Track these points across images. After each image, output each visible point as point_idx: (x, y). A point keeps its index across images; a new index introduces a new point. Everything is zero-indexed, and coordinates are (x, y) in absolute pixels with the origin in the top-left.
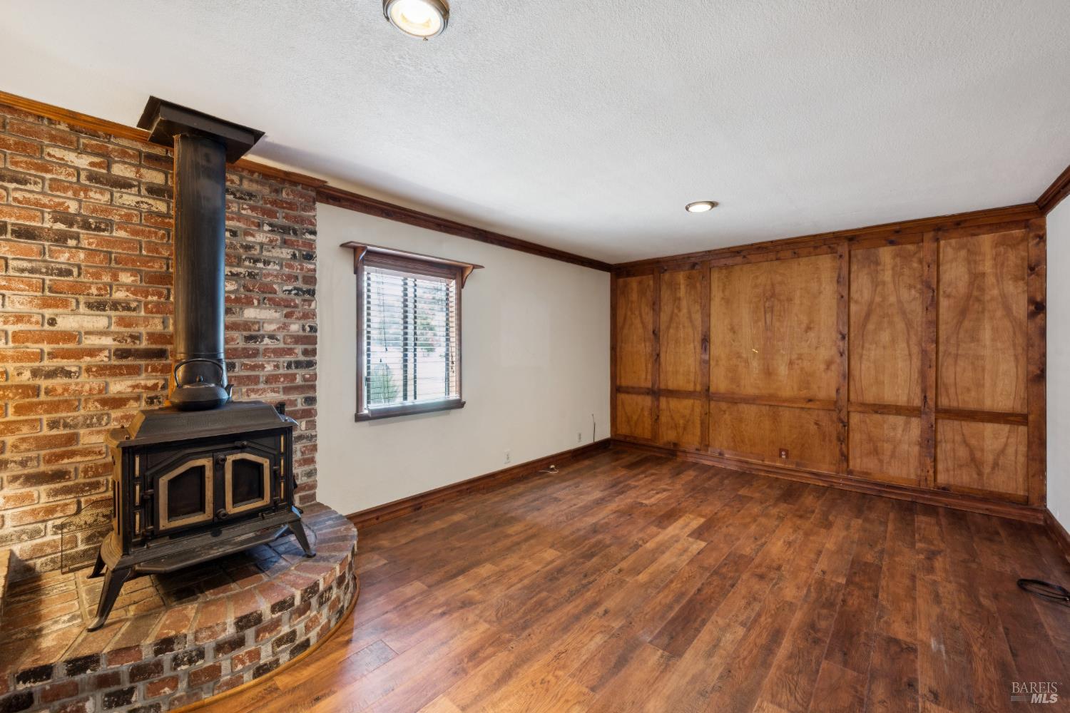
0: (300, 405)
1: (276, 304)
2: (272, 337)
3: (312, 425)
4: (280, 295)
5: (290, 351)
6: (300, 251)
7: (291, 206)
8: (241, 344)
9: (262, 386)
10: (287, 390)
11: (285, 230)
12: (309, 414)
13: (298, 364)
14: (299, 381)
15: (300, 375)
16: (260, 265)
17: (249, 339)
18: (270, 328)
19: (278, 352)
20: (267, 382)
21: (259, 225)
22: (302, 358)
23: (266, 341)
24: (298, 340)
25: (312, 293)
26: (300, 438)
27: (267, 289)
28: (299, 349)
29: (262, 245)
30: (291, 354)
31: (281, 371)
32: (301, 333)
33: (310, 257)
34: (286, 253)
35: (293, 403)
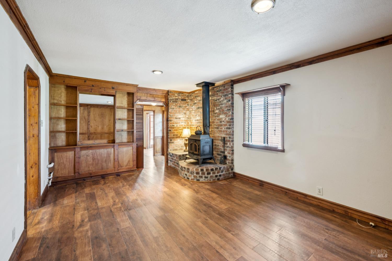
1: (224, 114)
2: (224, 122)
4: (225, 111)
5: (226, 125)
6: (228, 99)
7: (226, 89)
9: (222, 133)
10: (227, 134)
15: (228, 131)
16: (222, 105)
17: (220, 122)
18: (223, 119)
20: (223, 132)
21: (222, 96)
22: (229, 127)
23: (223, 122)
24: (229, 122)
26: (228, 147)
27: (223, 111)
28: (228, 124)
29: (222, 101)
30: (226, 126)
31: (225, 130)
32: (228, 120)
34: (225, 101)
35: (227, 138)
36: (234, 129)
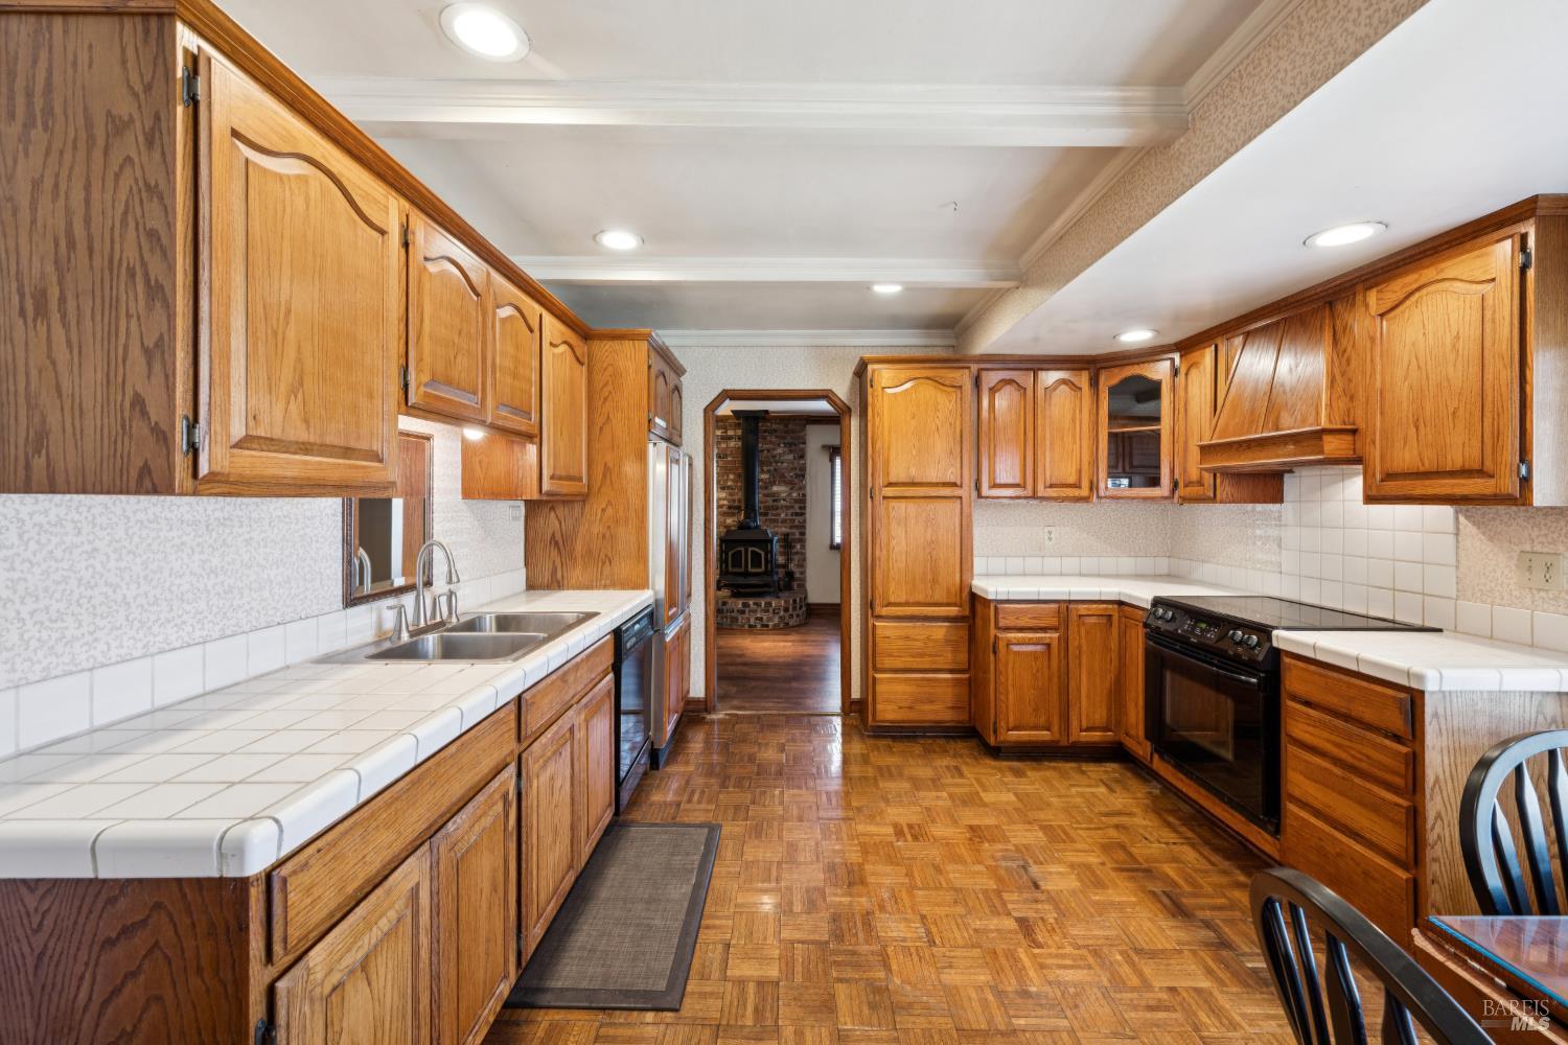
0: (797, 536)
1: (786, 483)
2: (784, 500)
3: (803, 547)
4: (789, 479)
5: (792, 507)
6: (797, 454)
7: (793, 432)
8: (771, 503)
9: (780, 524)
10: (791, 527)
11: (790, 445)
12: (802, 541)
13: (797, 514)
14: (796, 523)
15: (798, 519)
16: (779, 464)
17: (774, 501)
18: (784, 495)
19: (787, 508)
20: (782, 522)
21: (779, 445)
22: (798, 511)
23: (782, 502)
24: (796, 501)
25: (803, 476)
26: (797, 553)
27: (782, 476)
28: (797, 506)
29: (780, 454)
30: (793, 509)
31: (789, 517)
32: (798, 498)
33: (802, 457)
34: (791, 457)
35: (794, 534)
36: (808, 516)
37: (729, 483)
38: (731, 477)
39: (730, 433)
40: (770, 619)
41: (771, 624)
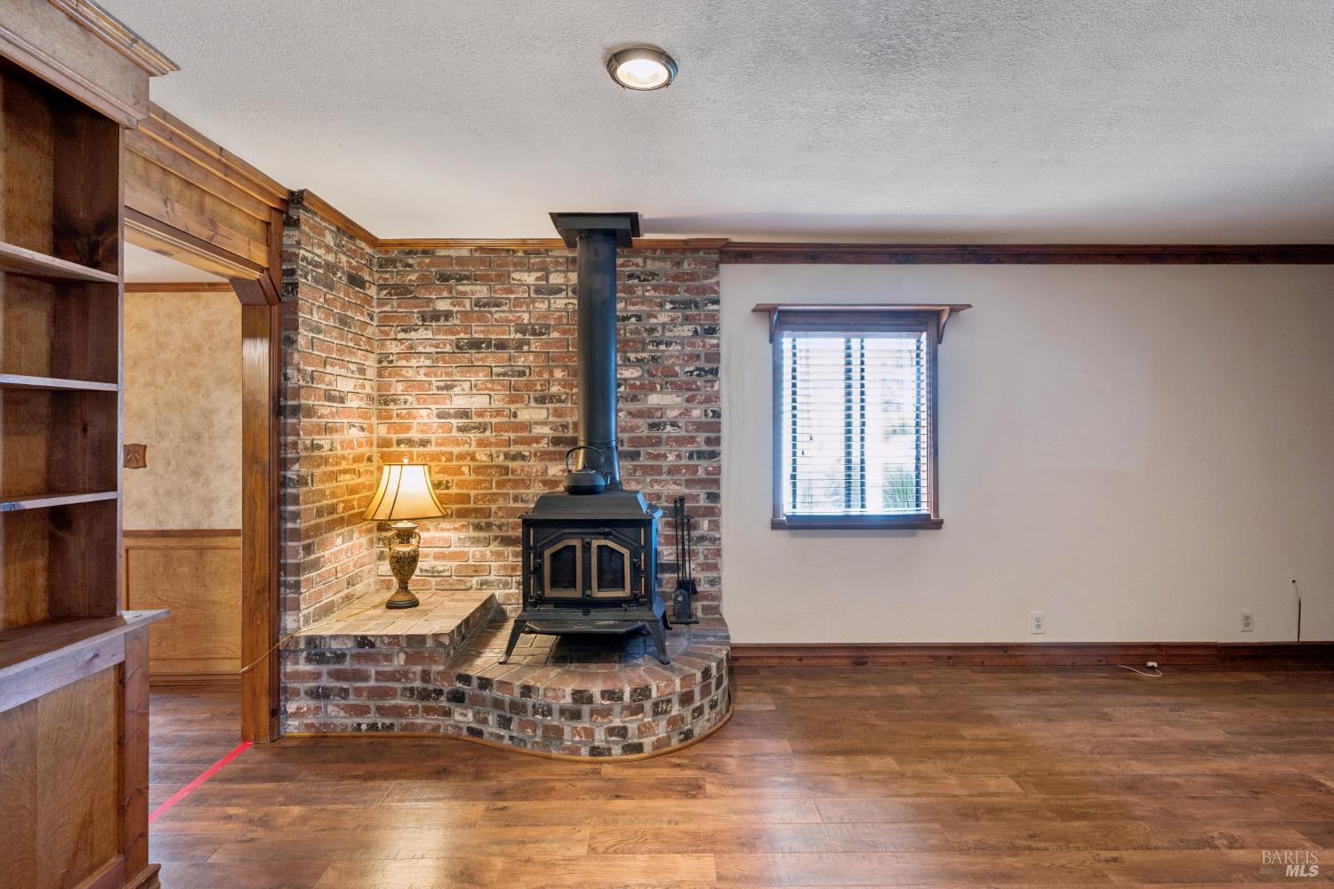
0: (703, 502)
1: (678, 388)
2: (673, 424)
3: (715, 525)
4: (683, 378)
5: (692, 440)
6: (701, 325)
7: (693, 276)
8: (645, 432)
9: (664, 477)
10: (689, 483)
11: (686, 304)
12: (712, 513)
13: (701, 455)
14: (701, 473)
15: (703, 466)
16: (662, 347)
17: (652, 426)
18: (672, 414)
19: (680, 441)
20: (669, 473)
21: (661, 305)
22: (704, 448)
23: (669, 428)
24: (700, 426)
25: (715, 372)
26: (702, 539)
27: (669, 373)
28: (701, 437)
29: (663, 325)
30: (693, 443)
31: (685, 462)
32: (704, 419)
33: (712, 331)
34: (687, 330)
35: (695, 498)
36: (724, 459)
37: (555, 389)
38: (559, 374)
39: (556, 279)
40: (644, 730)
41: (648, 742)
